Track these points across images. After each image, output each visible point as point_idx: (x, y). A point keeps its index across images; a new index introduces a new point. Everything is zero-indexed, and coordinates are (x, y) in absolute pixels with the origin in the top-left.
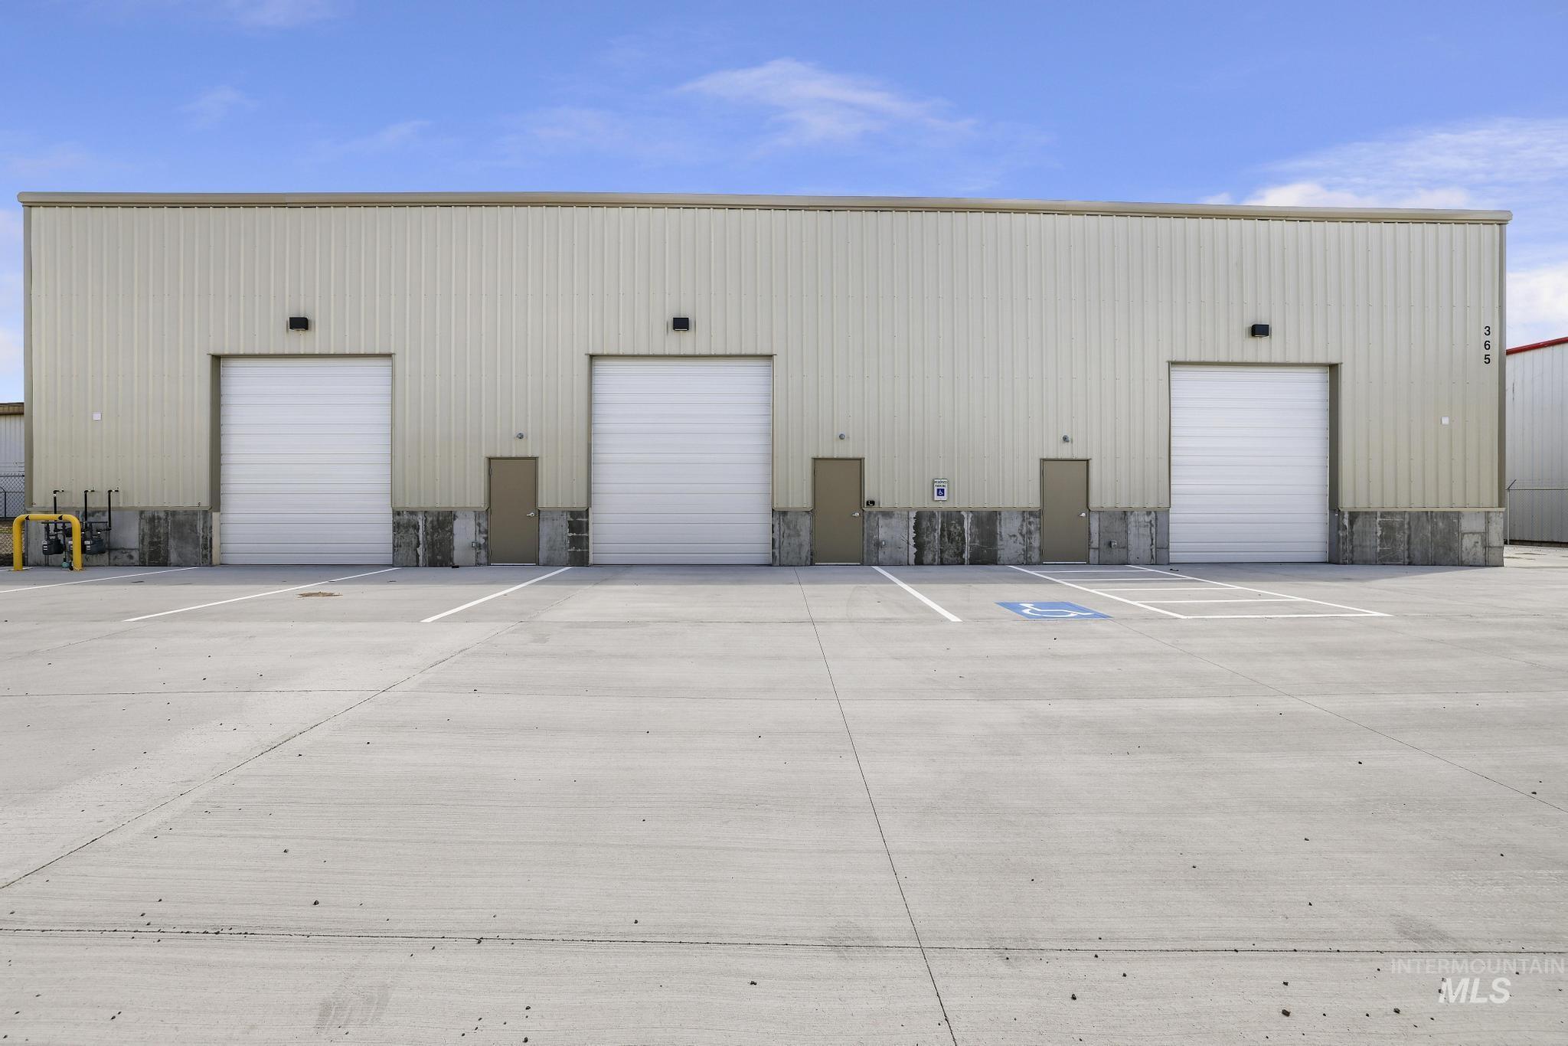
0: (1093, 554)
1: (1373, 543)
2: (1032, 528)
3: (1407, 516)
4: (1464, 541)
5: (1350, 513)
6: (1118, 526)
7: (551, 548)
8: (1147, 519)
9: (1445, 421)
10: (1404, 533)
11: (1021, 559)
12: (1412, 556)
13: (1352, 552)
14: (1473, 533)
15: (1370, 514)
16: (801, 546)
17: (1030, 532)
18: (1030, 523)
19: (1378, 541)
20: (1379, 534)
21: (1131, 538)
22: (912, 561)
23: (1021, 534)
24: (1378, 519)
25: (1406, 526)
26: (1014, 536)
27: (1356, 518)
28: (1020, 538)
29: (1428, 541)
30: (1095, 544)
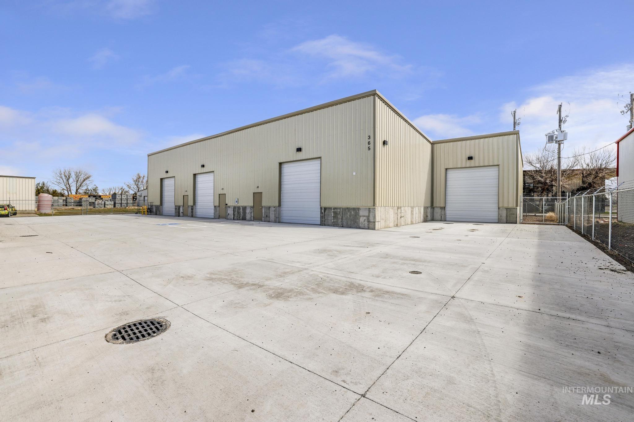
0: (263, 219)
1: (331, 218)
3: (341, 209)
4: (361, 219)
5: (324, 208)
6: (268, 211)
8: (274, 209)
9: (354, 174)
10: (340, 215)
11: (250, 219)
12: (343, 224)
13: (325, 221)
14: (364, 216)
15: (330, 208)
16: (217, 214)
17: (251, 212)
18: (251, 210)
20: (333, 216)
21: (270, 214)
22: (233, 219)
24: (333, 210)
25: (341, 213)
26: (249, 213)
27: (326, 209)
29: (348, 219)
30: (263, 216)
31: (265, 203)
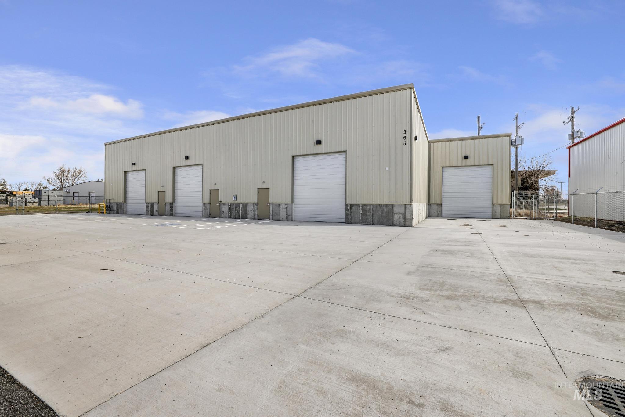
0: (271, 217)
1: (359, 216)
2: (256, 208)
3: (372, 206)
4: (395, 216)
5: (351, 205)
6: (277, 209)
7: (167, 212)
8: (285, 206)
9: (387, 169)
10: (371, 212)
11: (253, 218)
12: (373, 221)
13: (351, 219)
14: (399, 213)
15: (358, 205)
16: (208, 212)
17: (255, 210)
18: (255, 207)
19: (361, 215)
20: (361, 213)
21: (281, 212)
22: (229, 217)
23: (253, 210)
24: (361, 207)
25: (371, 210)
26: (251, 211)
27: (352, 207)
28: (253, 211)
29: (380, 216)
30: (271, 214)
31: (274, 199)
